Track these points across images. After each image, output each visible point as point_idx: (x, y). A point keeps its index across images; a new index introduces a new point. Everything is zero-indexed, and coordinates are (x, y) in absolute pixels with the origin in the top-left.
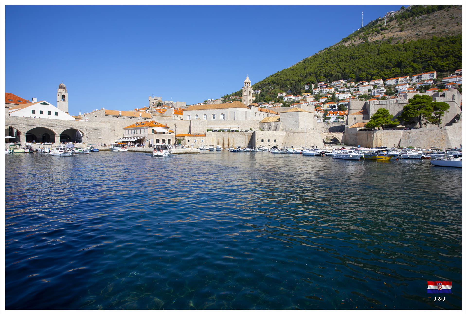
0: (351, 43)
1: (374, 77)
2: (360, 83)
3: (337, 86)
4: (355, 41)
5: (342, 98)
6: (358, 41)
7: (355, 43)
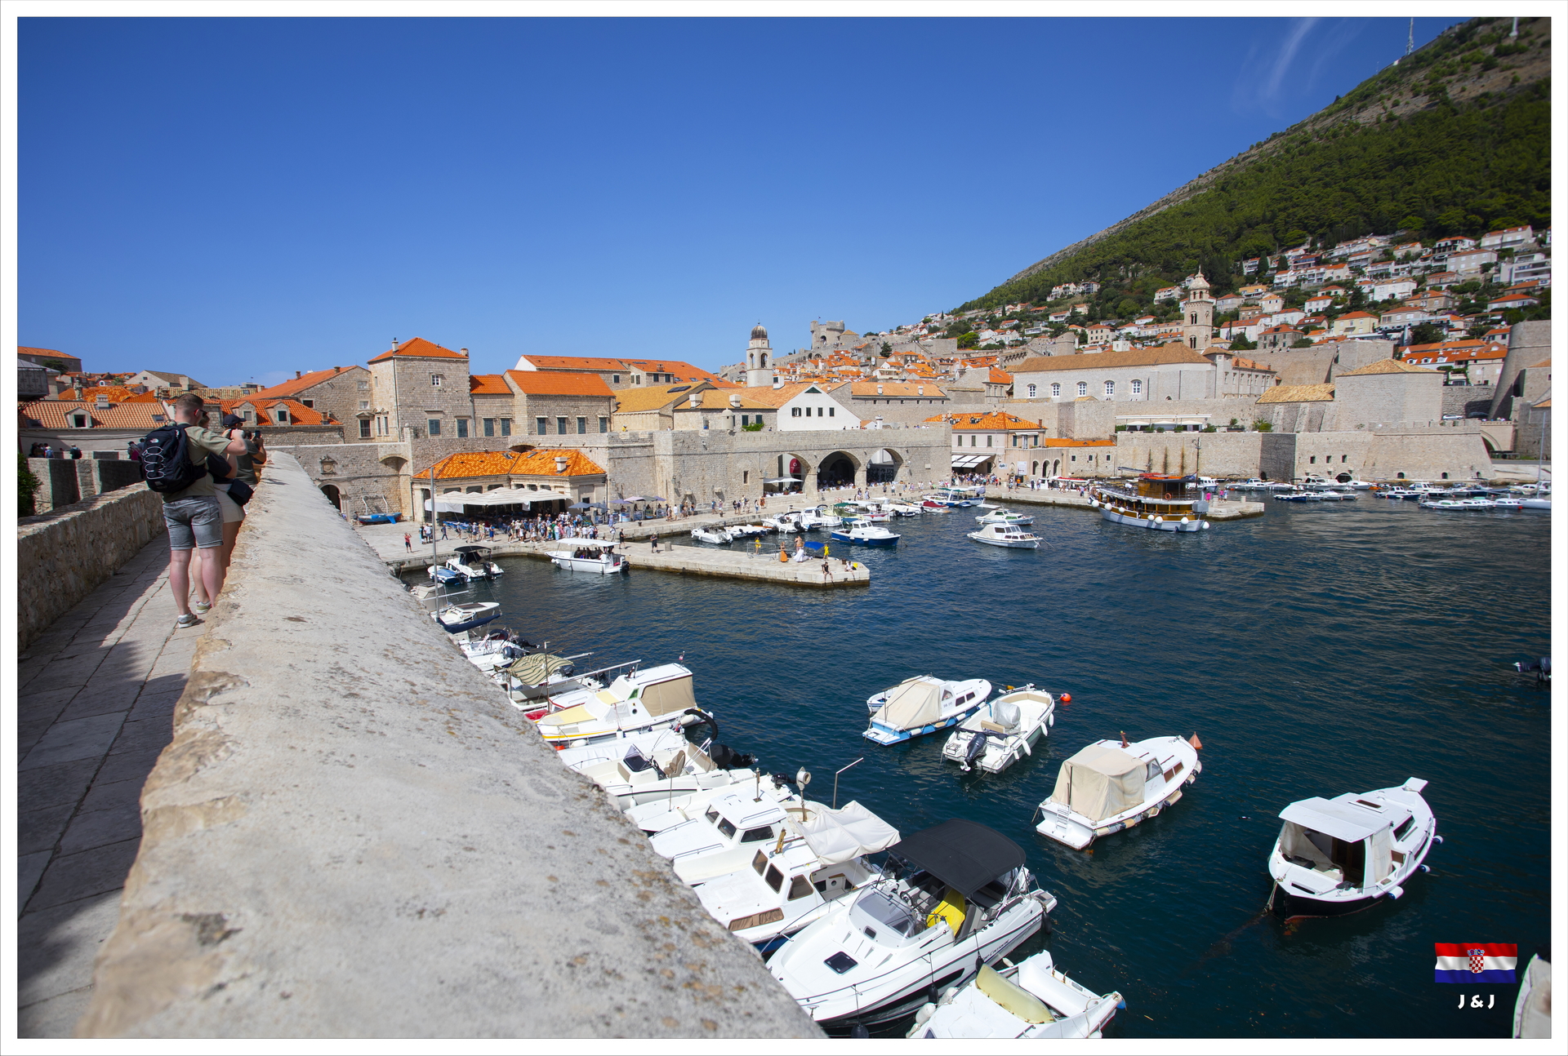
0: (1382, 111)
1: (1496, 222)
2: (1443, 244)
3: (1358, 258)
4: (1396, 104)
5: (1386, 297)
6: (1407, 103)
7: (1397, 112)
